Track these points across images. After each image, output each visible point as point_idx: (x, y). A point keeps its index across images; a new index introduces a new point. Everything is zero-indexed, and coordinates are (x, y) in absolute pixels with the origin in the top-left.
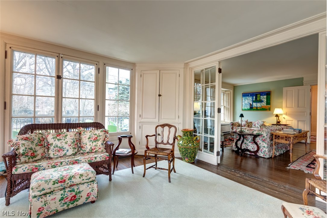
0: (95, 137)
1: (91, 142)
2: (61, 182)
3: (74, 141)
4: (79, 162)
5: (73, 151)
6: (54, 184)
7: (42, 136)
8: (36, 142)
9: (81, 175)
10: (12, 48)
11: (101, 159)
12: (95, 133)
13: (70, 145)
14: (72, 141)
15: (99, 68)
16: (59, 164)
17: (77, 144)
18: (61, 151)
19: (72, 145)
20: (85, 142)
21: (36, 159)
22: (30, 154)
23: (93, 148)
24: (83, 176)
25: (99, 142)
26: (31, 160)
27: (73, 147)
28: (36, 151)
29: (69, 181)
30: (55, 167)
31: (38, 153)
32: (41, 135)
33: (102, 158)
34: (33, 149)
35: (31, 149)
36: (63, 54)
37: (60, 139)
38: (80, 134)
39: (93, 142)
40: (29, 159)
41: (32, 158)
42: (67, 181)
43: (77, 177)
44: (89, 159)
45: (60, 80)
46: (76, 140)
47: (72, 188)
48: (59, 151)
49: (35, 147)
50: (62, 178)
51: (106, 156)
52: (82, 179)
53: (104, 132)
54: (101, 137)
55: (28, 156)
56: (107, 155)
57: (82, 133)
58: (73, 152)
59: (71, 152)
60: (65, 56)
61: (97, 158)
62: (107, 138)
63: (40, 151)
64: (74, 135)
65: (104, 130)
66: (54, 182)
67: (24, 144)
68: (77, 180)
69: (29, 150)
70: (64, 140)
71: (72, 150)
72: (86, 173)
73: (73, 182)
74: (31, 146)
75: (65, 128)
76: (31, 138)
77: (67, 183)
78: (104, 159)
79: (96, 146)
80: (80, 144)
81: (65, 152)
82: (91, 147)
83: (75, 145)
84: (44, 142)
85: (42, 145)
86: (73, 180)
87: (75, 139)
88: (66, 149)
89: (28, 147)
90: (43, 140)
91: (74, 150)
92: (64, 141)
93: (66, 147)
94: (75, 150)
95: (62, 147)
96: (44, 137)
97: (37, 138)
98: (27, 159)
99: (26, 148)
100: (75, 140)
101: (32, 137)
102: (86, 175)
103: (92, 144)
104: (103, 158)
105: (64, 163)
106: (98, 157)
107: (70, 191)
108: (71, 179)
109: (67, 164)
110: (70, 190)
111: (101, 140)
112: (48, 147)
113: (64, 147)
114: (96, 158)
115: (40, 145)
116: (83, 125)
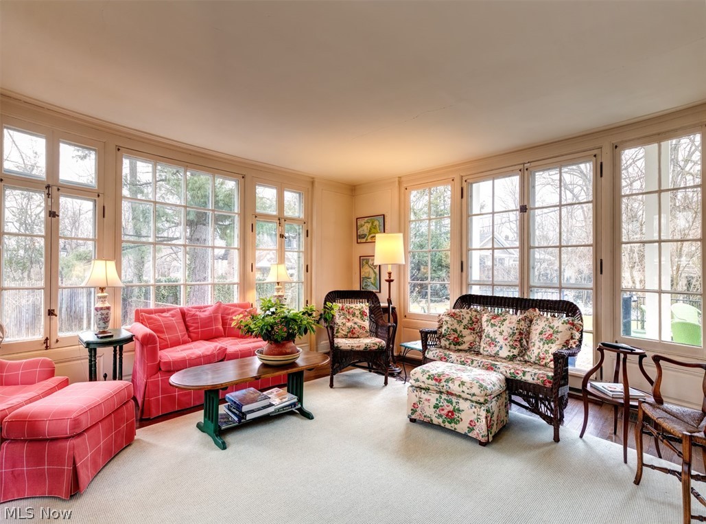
0: (549, 333)
1: (542, 343)
2: (436, 380)
3: (513, 333)
4: (496, 369)
5: (510, 351)
6: (428, 379)
7: (476, 316)
8: (465, 322)
9: (463, 383)
10: (468, 181)
11: (533, 379)
12: (551, 325)
13: (506, 339)
14: (511, 331)
15: (601, 163)
16: (470, 362)
17: (520, 341)
18: (492, 346)
19: (509, 340)
20: (533, 341)
21: (460, 348)
22: (452, 338)
23: (542, 356)
24: (464, 385)
25: (554, 345)
26: (452, 346)
27: (511, 343)
28: (462, 336)
29: (444, 384)
30: (464, 365)
31: (465, 339)
32: (474, 313)
33: (535, 378)
34: (459, 332)
35: (455, 331)
36: (529, 161)
37: (494, 325)
38: (531, 321)
39: (544, 344)
40: (450, 344)
41: (455, 345)
42: (443, 383)
43: (457, 383)
44: (512, 371)
45: (526, 214)
46: (518, 331)
47: (450, 397)
48: (490, 345)
49: (463, 330)
50: (439, 376)
51: (545, 378)
52: (461, 389)
53: (569, 326)
54: (559, 336)
55: (449, 340)
56: (548, 376)
57: (534, 322)
58: (509, 354)
59: (505, 353)
60: (533, 164)
61: (527, 374)
62: (574, 341)
63: (468, 338)
64: (516, 322)
65: (571, 322)
66: (429, 376)
67: (447, 322)
68: (455, 388)
69: (452, 332)
70: (500, 327)
71: (509, 348)
72: (471, 383)
73: (449, 388)
74: (456, 326)
75: (512, 308)
76: (460, 316)
77: (442, 384)
78: (539, 382)
79: (547, 351)
80: (527, 342)
81: (498, 348)
82: (539, 353)
83: (516, 340)
84: (477, 326)
85: (474, 329)
86: (450, 384)
87: (517, 329)
88: (499, 344)
89: (451, 327)
90: (477, 322)
91: (512, 350)
92: (499, 330)
93: (500, 339)
94: (514, 351)
95: (495, 339)
96: (478, 317)
97: (468, 317)
98: (447, 343)
99: (448, 328)
100: (516, 331)
101: (461, 314)
102: (469, 385)
103: (542, 346)
104: (538, 379)
105: (475, 363)
106: (530, 373)
107: (448, 401)
108: (448, 382)
109: (479, 366)
110: (447, 398)
111: (558, 342)
112: (480, 333)
113: (497, 340)
114: (524, 373)
115: (470, 329)
116: (541, 305)
